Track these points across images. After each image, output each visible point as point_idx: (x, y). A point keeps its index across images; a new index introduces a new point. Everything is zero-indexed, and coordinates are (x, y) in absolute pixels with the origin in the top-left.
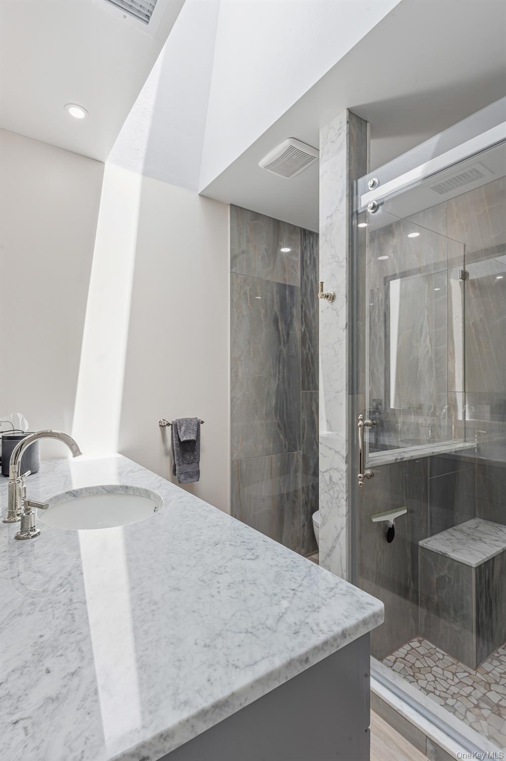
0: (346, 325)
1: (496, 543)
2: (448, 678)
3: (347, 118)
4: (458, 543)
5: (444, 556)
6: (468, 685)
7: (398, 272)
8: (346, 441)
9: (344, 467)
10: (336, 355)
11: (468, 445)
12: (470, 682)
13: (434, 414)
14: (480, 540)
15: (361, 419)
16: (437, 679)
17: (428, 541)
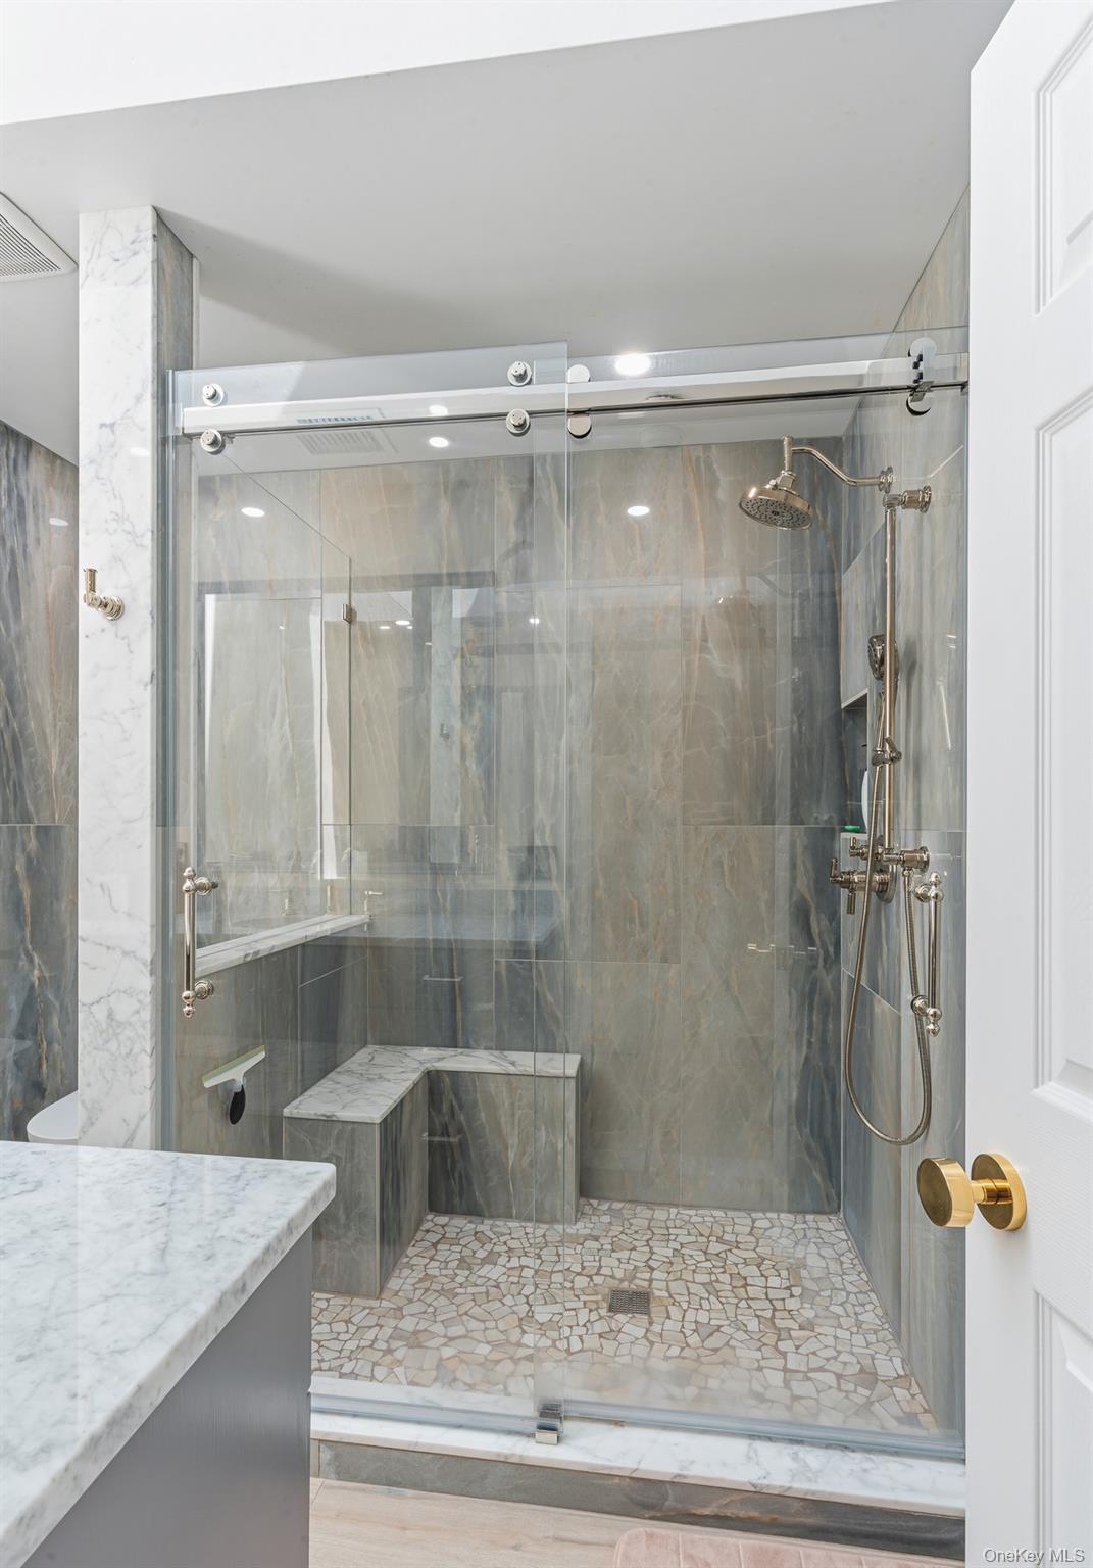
0: (153, 674)
1: (404, 1076)
2: (339, 1334)
3: (153, 228)
4: (349, 1092)
5: (329, 1121)
6: (370, 1327)
7: (225, 578)
8: (152, 926)
9: (145, 983)
10: (126, 740)
11: (355, 919)
12: (372, 1320)
13: (296, 869)
14: (381, 1078)
15: (190, 877)
16: (322, 1343)
17: (300, 1103)
